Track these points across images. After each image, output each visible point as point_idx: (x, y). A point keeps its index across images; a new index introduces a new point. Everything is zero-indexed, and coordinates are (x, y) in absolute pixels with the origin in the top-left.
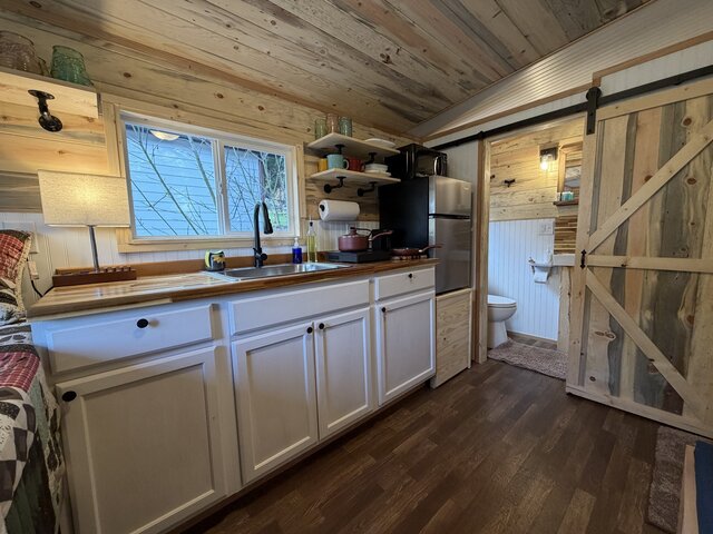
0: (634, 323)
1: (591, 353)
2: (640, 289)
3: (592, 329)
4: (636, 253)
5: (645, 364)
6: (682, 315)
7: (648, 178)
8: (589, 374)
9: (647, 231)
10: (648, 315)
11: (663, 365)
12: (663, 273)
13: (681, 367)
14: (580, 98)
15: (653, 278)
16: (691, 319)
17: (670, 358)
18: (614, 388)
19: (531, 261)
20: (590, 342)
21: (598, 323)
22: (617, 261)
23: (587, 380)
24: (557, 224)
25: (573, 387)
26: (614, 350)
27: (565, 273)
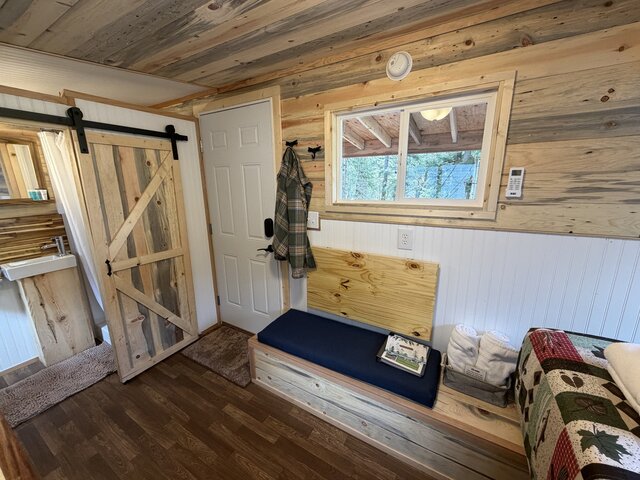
0: (151, 299)
1: (132, 339)
2: (149, 278)
3: (128, 321)
4: (142, 253)
5: (163, 321)
6: (172, 284)
7: (137, 199)
8: (134, 356)
9: (145, 238)
10: (158, 292)
11: (172, 318)
12: (159, 263)
13: (179, 315)
15: (155, 267)
16: (176, 284)
17: (173, 312)
18: (152, 352)
20: (129, 331)
22: (133, 262)
23: (134, 360)
25: (127, 374)
26: (146, 327)
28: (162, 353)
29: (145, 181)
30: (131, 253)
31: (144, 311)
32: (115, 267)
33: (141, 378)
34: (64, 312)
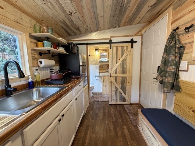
0: (119, 86)
1: (113, 94)
2: (119, 80)
3: (113, 90)
4: (119, 74)
5: (121, 94)
6: (125, 84)
7: (120, 60)
8: (112, 99)
9: (120, 70)
10: (121, 85)
11: (123, 94)
12: (122, 77)
13: (125, 94)
14: (108, 41)
15: (121, 78)
16: (126, 85)
17: (124, 92)
18: (116, 101)
19: (95, 75)
20: (112, 92)
21: (114, 88)
22: (116, 75)
23: (112, 100)
24: (99, 66)
25: (110, 103)
26: (116, 93)
27: (102, 77)
28: (119, 102)
29: (122, 55)
30: (116, 73)
31: (117, 89)
32: (112, 75)
33: (113, 106)
34: (106, 85)
